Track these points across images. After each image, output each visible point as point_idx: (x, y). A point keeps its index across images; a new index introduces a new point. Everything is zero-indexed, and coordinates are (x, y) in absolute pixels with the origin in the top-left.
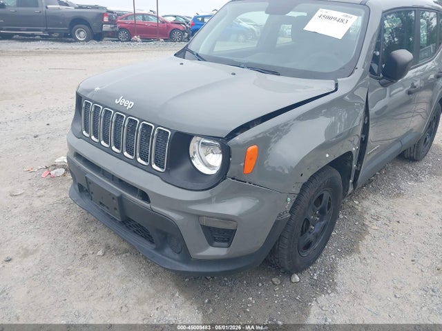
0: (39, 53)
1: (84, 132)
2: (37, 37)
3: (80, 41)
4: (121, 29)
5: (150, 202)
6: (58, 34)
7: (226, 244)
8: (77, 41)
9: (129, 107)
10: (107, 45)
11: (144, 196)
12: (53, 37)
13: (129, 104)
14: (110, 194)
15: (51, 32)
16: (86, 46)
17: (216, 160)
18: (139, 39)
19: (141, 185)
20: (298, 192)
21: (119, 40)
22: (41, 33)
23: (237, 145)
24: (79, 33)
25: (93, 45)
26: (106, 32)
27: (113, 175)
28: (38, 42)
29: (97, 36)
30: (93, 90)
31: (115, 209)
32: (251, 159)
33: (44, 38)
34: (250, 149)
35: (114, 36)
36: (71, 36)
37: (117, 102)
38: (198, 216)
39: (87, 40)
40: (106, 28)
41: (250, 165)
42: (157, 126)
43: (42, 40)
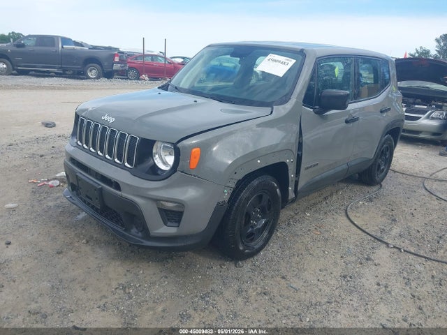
0: (52, 88)
1: (79, 142)
2: (52, 74)
3: (91, 78)
4: (131, 68)
5: (120, 191)
6: (72, 72)
7: (177, 224)
8: (88, 78)
9: (111, 121)
10: (116, 82)
11: (117, 186)
12: (66, 74)
13: (111, 120)
14: (93, 186)
15: (65, 70)
16: (96, 83)
17: (170, 160)
18: (147, 78)
19: (114, 177)
20: (234, 186)
21: (128, 78)
22: (56, 70)
23: (185, 148)
24: (91, 71)
25: (104, 81)
26: (117, 71)
27: (97, 173)
28: (53, 78)
29: (108, 74)
30: (87, 110)
31: (97, 199)
32: (195, 158)
33: (58, 75)
34: (194, 150)
35: (123, 74)
36: (84, 74)
37: (103, 118)
38: (156, 200)
39: (98, 78)
40: (116, 67)
41: (194, 163)
42: (129, 134)
43: (56, 77)
